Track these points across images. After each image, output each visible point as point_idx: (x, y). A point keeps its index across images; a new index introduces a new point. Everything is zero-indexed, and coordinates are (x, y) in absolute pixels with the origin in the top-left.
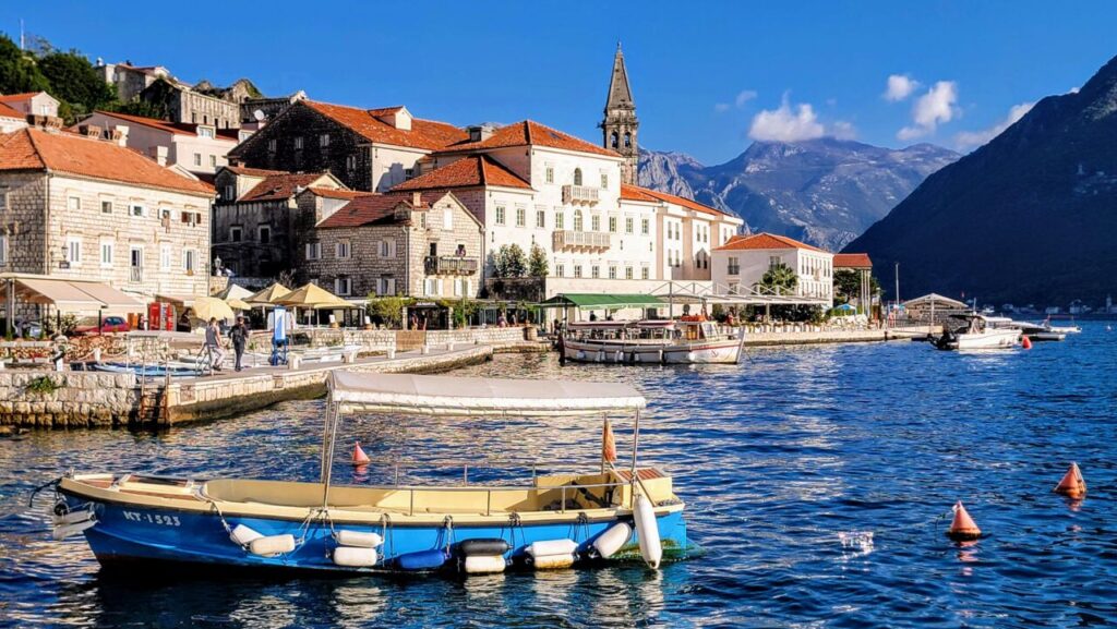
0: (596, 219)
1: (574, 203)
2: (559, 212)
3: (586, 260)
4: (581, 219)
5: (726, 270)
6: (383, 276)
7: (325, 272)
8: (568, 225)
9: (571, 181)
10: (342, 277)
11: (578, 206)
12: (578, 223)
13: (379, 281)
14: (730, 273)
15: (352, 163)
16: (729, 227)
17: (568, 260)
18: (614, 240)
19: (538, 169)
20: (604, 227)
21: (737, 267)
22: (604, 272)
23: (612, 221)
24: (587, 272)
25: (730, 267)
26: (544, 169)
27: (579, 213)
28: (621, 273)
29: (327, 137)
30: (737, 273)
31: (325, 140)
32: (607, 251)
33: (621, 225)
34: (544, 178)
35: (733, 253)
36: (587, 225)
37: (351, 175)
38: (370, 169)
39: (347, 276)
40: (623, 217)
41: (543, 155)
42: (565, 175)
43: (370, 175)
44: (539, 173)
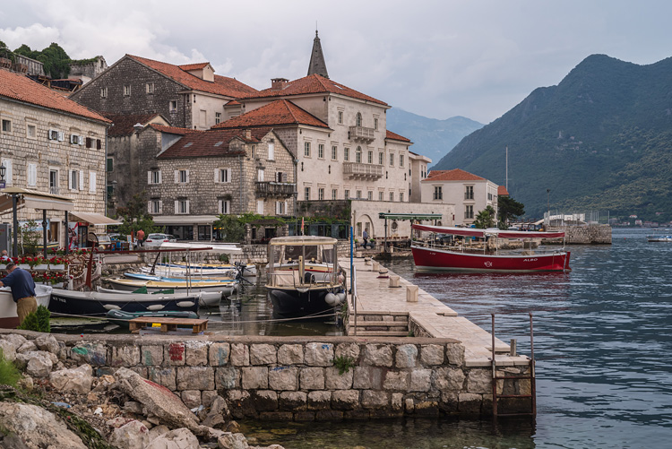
0: (370, 153)
2: (347, 147)
3: (364, 187)
4: (360, 154)
5: (432, 196)
7: (165, 195)
8: (353, 159)
9: (354, 123)
10: (182, 199)
11: (359, 144)
13: (221, 202)
14: (436, 198)
15: (173, 106)
17: (353, 186)
18: (382, 171)
19: (333, 112)
20: (376, 161)
22: (376, 196)
23: (381, 156)
25: (436, 194)
26: (337, 112)
27: (360, 149)
28: (386, 197)
30: (441, 198)
32: (379, 180)
33: (387, 159)
34: (337, 120)
35: (438, 183)
36: (365, 159)
37: (173, 116)
38: (190, 111)
39: (186, 198)
40: (388, 153)
41: (336, 101)
42: (350, 119)
43: (190, 117)
44: (333, 115)
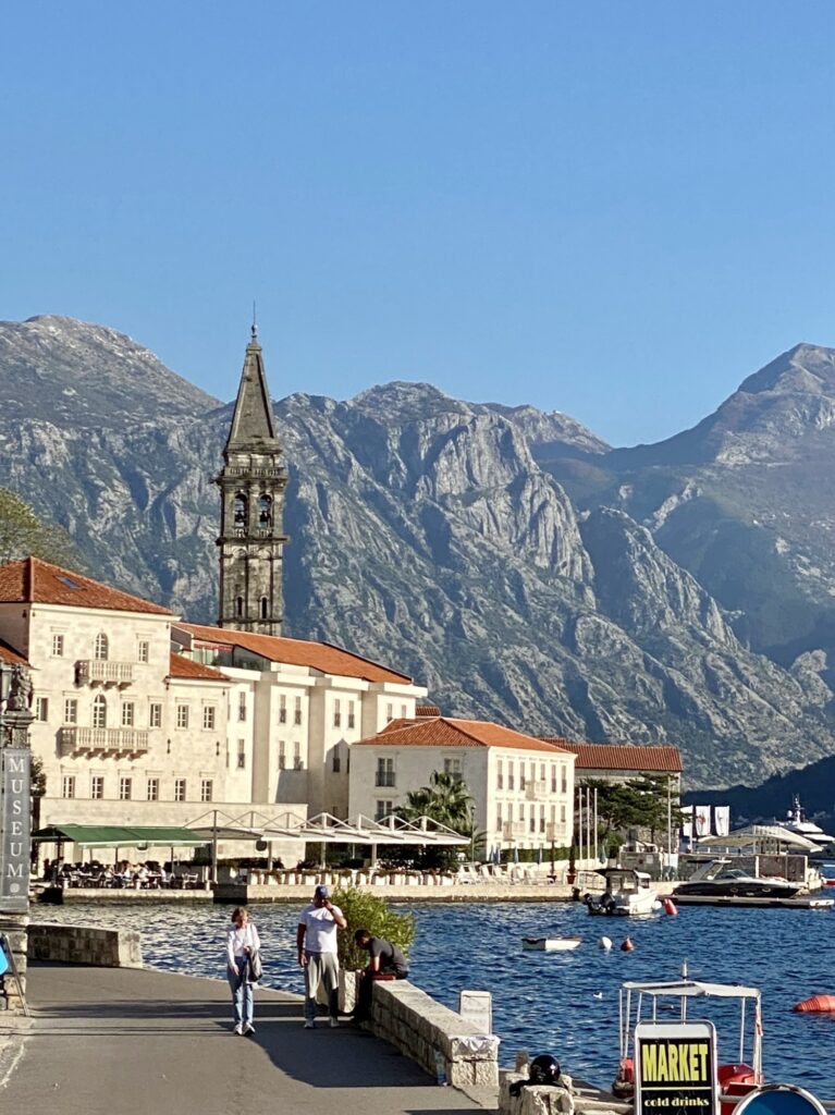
0: (129, 708)
1: (94, 685)
2: (72, 697)
3: (111, 770)
4: (104, 709)
5: (374, 779)
8: (85, 718)
9: (90, 654)
11: (99, 690)
12: (101, 715)
14: (380, 784)
16: (397, 702)
17: (83, 770)
18: (155, 740)
19: (40, 638)
20: (142, 719)
21: (391, 774)
22: (140, 790)
23: (156, 710)
24: (112, 789)
25: (380, 774)
26: (49, 636)
27: (103, 699)
28: (167, 790)
30: (390, 784)
32: (144, 756)
33: (170, 715)
34: (49, 650)
35: (387, 752)
36: (114, 717)
40: (173, 705)
41: (49, 616)
42: (81, 645)
44: (42, 643)
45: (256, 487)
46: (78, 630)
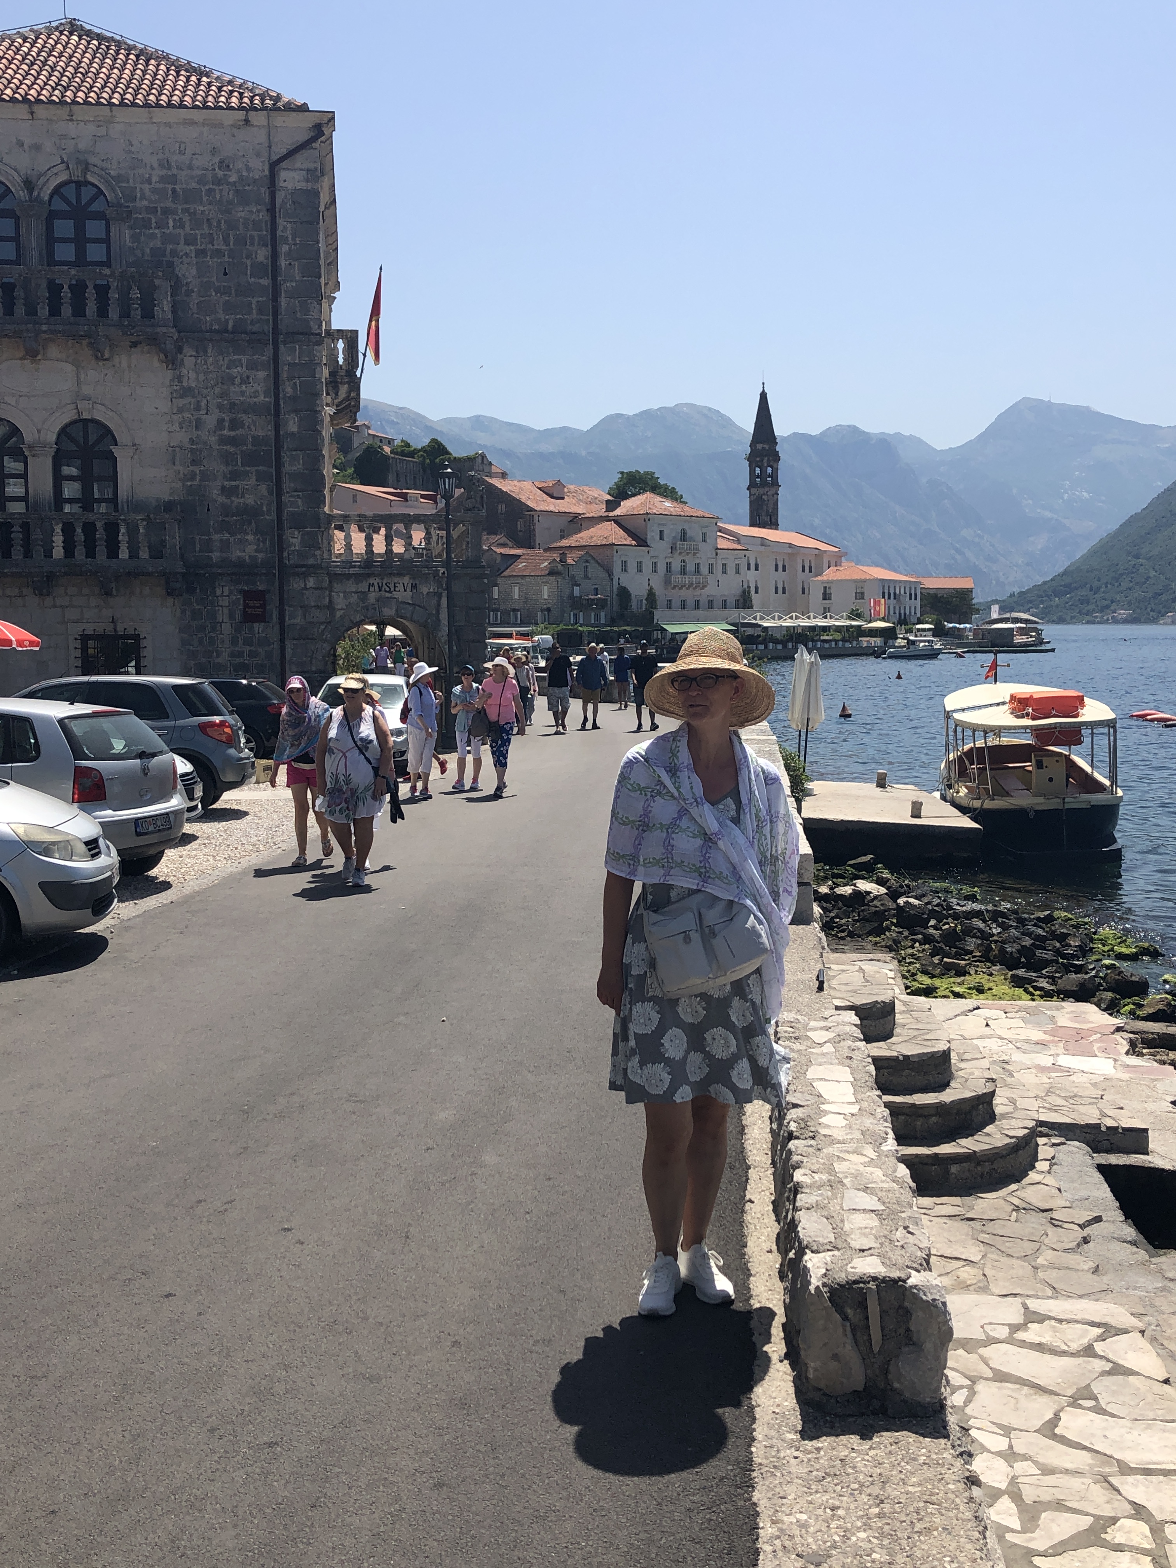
0: (697, 565)
1: (680, 554)
2: (668, 560)
4: (684, 566)
5: (821, 596)
6: (542, 610)
7: (502, 607)
8: (676, 571)
9: (679, 538)
10: (515, 610)
11: (683, 557)
12: (683, 569)
13: (539, 614)
14: (824, 599)
15: (520, 525)
17: (676, 596)
18: (711, 581)
19: (653, 532)
20: (704, 571)
22: (704, 605)
23: (711, 566)
24: (690, 604)
25: (824, 594)
26: (657, 531)
27: (685, 561)
28: (718, 605)
29: (504, 506)
30: (829, 599)
31: (502, 508)
32: (706, 588)
33: (718, 569)
34: (657, 538)
36: (690, 570)
37: (521, 534)
38: (534, 530)
39: (518, 610)
40: (720, 563)
41: (657, 521)
42: (673, 535)
43: (534, 535)
45: (766, 459)
46: (672, 527)
